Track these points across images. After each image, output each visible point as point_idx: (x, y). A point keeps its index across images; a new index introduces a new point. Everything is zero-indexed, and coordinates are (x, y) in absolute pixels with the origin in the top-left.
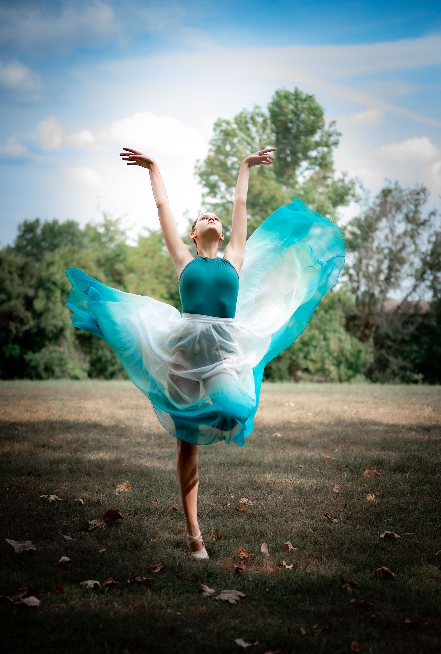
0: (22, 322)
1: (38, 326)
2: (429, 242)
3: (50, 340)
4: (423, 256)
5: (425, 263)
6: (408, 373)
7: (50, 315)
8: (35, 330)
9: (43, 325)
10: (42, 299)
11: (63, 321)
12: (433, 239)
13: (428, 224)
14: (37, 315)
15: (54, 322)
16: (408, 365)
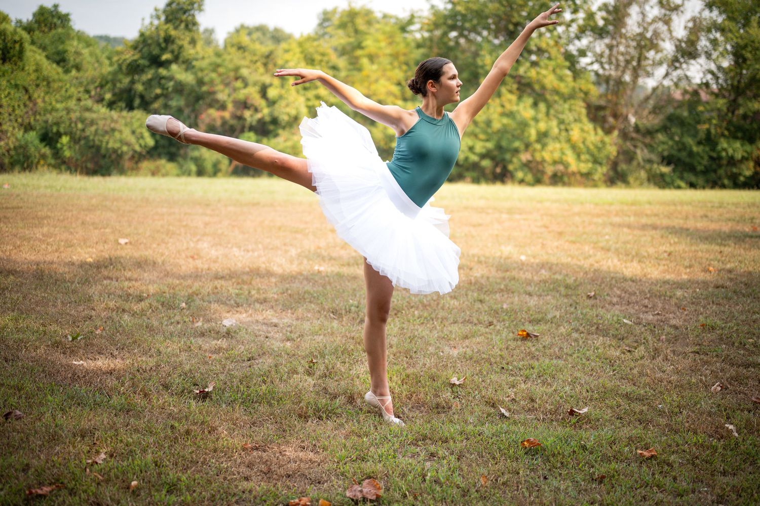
0: (256, 110)
1: (271, 114)
2: (685, 27)
3: (284, 128)
4: (678, 43)
5: (678, 48)
6: (655, 166)
7: (283, 103)
8: (268, 119)
9: (276, 114)
10: (277, 87)
11: (297, 109)
12: (690, 25)
13: (682, 9)
14: (272, 103)
15: (288, 110)
16: (654, 157)
